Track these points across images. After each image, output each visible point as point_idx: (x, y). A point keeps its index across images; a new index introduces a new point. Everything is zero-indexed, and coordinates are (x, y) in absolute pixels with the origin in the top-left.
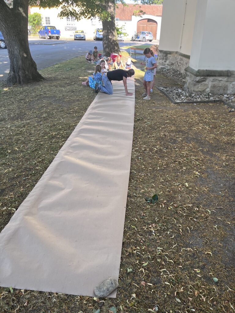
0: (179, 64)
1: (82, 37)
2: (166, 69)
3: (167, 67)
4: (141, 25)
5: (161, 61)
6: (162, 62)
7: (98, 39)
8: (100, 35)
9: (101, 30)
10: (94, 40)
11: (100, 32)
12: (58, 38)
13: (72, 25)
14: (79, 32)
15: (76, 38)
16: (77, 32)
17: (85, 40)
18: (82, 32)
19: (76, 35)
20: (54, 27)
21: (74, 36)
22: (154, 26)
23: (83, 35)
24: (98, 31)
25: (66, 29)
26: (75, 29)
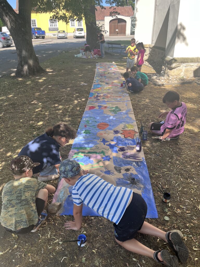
4: (113, 24)
7: (77, 37)
8: (79, 33)
9: (79, 30)
10: (74, 38)
11: (79, 31)
12: (43, 38)
13: (54, 26)
14: (61, 32)
15: (59, 37)
16: (60, 32)
17: (66, 38)
18: (64, 32)
19: (59, 34)
20: (40, 29)
21: (57, 35)
22: (124, 25)
23: (64, 34)
24: (77, 30)
25: (50, 30)
26: (57, 29)
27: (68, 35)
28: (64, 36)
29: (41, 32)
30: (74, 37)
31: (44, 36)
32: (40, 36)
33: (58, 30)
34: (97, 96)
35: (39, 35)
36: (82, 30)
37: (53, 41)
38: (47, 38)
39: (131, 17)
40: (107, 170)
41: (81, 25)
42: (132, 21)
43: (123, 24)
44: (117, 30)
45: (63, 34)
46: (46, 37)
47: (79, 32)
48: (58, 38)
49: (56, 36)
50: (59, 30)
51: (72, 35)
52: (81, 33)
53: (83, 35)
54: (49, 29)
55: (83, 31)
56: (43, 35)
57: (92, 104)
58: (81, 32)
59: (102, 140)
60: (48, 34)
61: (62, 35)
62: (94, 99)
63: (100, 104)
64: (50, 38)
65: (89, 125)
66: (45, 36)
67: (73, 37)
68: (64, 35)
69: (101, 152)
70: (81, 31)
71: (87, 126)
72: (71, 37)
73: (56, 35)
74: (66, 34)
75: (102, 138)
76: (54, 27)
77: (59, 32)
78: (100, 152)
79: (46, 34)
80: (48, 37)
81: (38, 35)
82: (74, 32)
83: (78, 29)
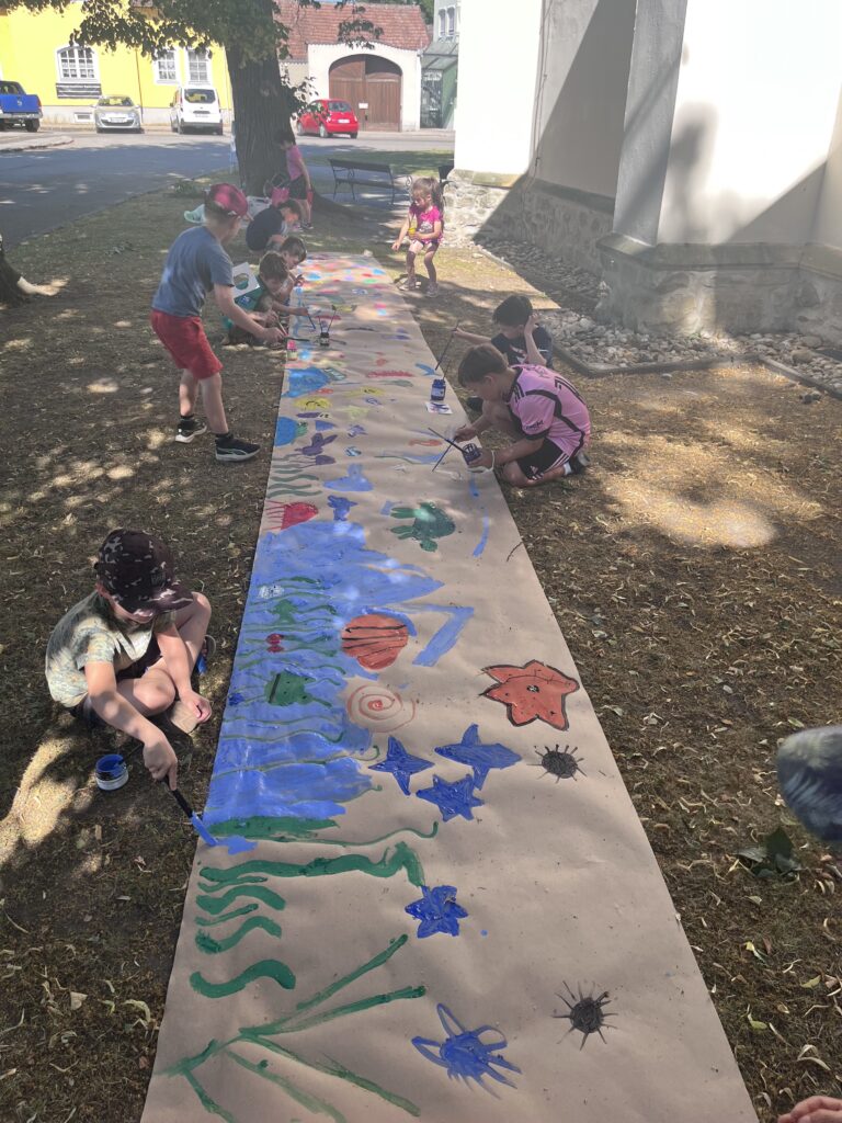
0: (534, 220)
1: (125, 121)
2: (487, 239)
3: (491, 231)
4: (344, 79)
5: (465, 210)
6: (471, 216)
7: (189, 129)
8: (195, 112)
9: (198, 96)
10: (175, 130)
11: (197, 101)
12: (31, 126)
13: (82, 76)
14: (112, 102)
15: (104, 126)
16: (108, 104)
17: (139, 131)
18: (127, 102)
19: (104, 112)
20: (17, 85)
21: (96, 117)
22: (390, 83)
23: (129, 113)
24: (186, 98)
25: (61, 91)
26: (94, 91)
27: (147, 120)
28: (129, 123)
29: (20, 103)
30: (176, 126)
31: (37, 120)
32: (16, 120)
33: (100, 94)
34: (319, 441)
35: (12, 113)
36: (208, 96)
37: (76, 140)
38: (50, 129)
39: (419, 52)
40: (458, 1031)
41: (204, 77)
42: (424, 70)
43: (389, 78)
44: (363, 106)
45: (123, 112)
46: (45, 123)
47: (198, 106)
48: (101, 131)
49: (92, 120)
50: (105, 94)
51: (166, 117)
52: (207, 112)
53: (213, 119)
54: (58, 89)
55: (216, 102)
56: (28, 116)
57: (294, 490)
58: (205, 107)
59: (383, 756)
60: (54, 110)
61: (120, 115)
62: (303, 457)
63: (338, 492)
64: (64, 130)
65: (293, 638)
66: (41, 120)
67: (170, 128)
68: (127, 118)
69: (394, 858)
70: (203, 100)
71: (283, 643)
72: (160, 125)
73: (92, 116)
74: (137, 115)
75: (386, 736)
76: (79, 80)
77: (105, 103)
78: (390, 855)
79: (43, 109)
80: (56, 123)
81: (9, 116)
82: (172, 105)
83: (191, 95)
